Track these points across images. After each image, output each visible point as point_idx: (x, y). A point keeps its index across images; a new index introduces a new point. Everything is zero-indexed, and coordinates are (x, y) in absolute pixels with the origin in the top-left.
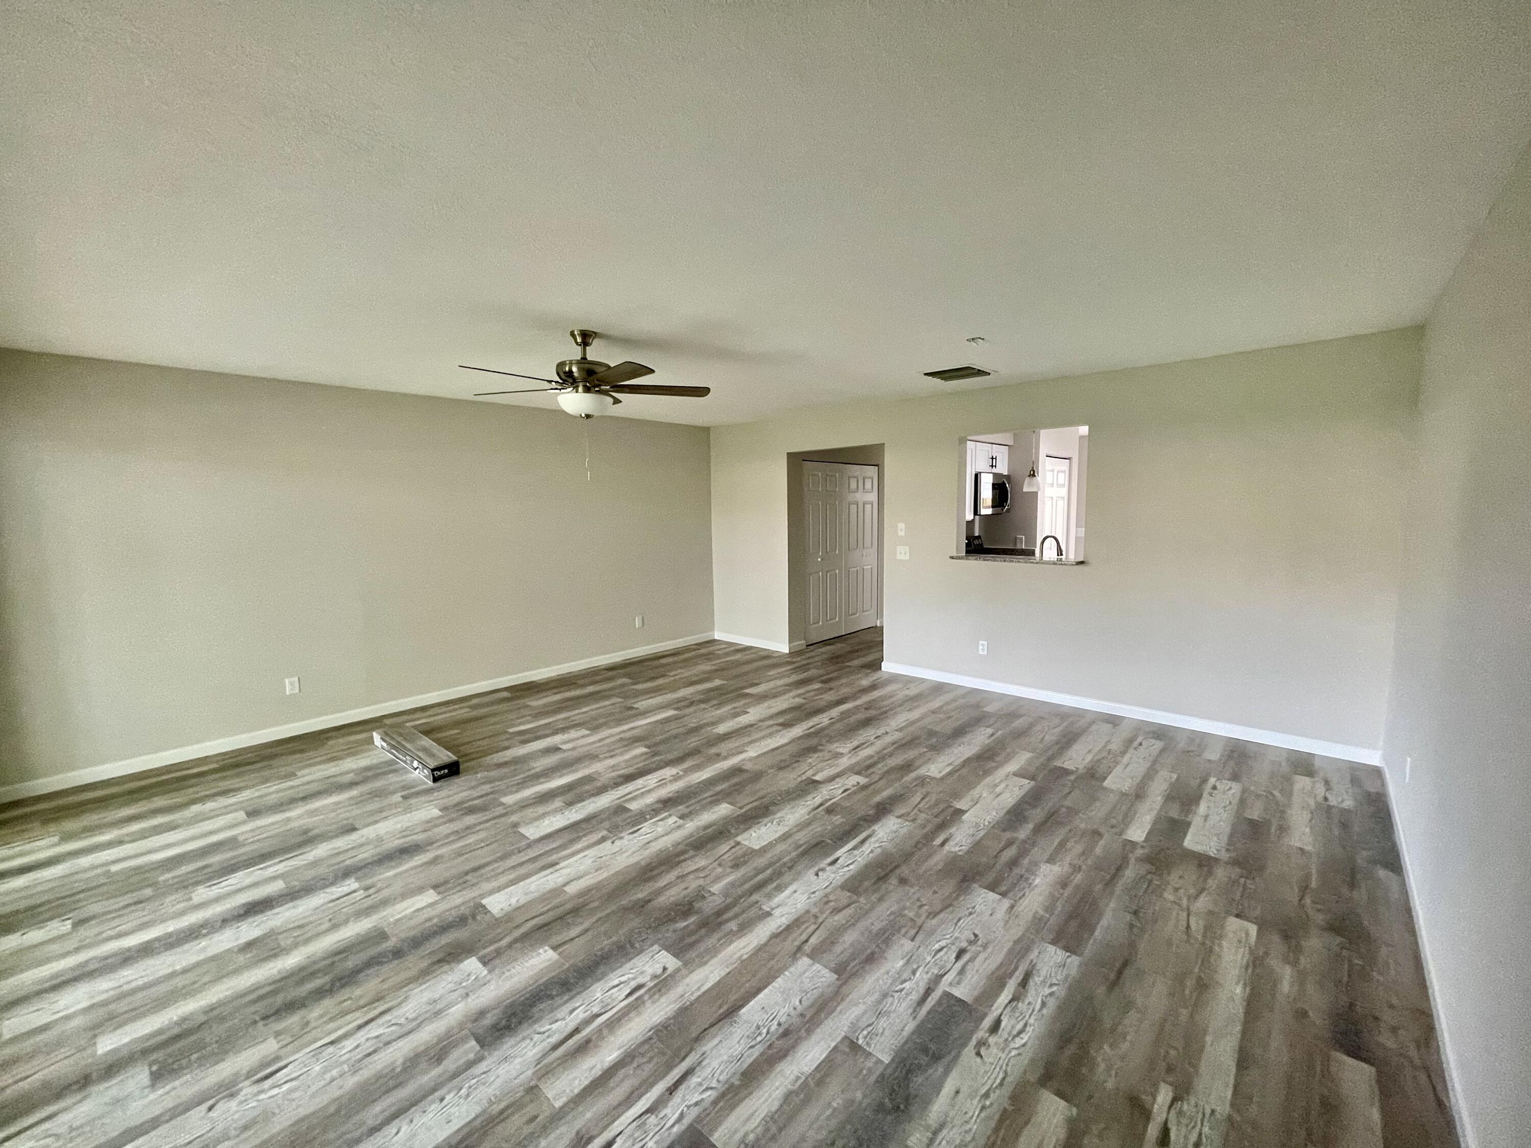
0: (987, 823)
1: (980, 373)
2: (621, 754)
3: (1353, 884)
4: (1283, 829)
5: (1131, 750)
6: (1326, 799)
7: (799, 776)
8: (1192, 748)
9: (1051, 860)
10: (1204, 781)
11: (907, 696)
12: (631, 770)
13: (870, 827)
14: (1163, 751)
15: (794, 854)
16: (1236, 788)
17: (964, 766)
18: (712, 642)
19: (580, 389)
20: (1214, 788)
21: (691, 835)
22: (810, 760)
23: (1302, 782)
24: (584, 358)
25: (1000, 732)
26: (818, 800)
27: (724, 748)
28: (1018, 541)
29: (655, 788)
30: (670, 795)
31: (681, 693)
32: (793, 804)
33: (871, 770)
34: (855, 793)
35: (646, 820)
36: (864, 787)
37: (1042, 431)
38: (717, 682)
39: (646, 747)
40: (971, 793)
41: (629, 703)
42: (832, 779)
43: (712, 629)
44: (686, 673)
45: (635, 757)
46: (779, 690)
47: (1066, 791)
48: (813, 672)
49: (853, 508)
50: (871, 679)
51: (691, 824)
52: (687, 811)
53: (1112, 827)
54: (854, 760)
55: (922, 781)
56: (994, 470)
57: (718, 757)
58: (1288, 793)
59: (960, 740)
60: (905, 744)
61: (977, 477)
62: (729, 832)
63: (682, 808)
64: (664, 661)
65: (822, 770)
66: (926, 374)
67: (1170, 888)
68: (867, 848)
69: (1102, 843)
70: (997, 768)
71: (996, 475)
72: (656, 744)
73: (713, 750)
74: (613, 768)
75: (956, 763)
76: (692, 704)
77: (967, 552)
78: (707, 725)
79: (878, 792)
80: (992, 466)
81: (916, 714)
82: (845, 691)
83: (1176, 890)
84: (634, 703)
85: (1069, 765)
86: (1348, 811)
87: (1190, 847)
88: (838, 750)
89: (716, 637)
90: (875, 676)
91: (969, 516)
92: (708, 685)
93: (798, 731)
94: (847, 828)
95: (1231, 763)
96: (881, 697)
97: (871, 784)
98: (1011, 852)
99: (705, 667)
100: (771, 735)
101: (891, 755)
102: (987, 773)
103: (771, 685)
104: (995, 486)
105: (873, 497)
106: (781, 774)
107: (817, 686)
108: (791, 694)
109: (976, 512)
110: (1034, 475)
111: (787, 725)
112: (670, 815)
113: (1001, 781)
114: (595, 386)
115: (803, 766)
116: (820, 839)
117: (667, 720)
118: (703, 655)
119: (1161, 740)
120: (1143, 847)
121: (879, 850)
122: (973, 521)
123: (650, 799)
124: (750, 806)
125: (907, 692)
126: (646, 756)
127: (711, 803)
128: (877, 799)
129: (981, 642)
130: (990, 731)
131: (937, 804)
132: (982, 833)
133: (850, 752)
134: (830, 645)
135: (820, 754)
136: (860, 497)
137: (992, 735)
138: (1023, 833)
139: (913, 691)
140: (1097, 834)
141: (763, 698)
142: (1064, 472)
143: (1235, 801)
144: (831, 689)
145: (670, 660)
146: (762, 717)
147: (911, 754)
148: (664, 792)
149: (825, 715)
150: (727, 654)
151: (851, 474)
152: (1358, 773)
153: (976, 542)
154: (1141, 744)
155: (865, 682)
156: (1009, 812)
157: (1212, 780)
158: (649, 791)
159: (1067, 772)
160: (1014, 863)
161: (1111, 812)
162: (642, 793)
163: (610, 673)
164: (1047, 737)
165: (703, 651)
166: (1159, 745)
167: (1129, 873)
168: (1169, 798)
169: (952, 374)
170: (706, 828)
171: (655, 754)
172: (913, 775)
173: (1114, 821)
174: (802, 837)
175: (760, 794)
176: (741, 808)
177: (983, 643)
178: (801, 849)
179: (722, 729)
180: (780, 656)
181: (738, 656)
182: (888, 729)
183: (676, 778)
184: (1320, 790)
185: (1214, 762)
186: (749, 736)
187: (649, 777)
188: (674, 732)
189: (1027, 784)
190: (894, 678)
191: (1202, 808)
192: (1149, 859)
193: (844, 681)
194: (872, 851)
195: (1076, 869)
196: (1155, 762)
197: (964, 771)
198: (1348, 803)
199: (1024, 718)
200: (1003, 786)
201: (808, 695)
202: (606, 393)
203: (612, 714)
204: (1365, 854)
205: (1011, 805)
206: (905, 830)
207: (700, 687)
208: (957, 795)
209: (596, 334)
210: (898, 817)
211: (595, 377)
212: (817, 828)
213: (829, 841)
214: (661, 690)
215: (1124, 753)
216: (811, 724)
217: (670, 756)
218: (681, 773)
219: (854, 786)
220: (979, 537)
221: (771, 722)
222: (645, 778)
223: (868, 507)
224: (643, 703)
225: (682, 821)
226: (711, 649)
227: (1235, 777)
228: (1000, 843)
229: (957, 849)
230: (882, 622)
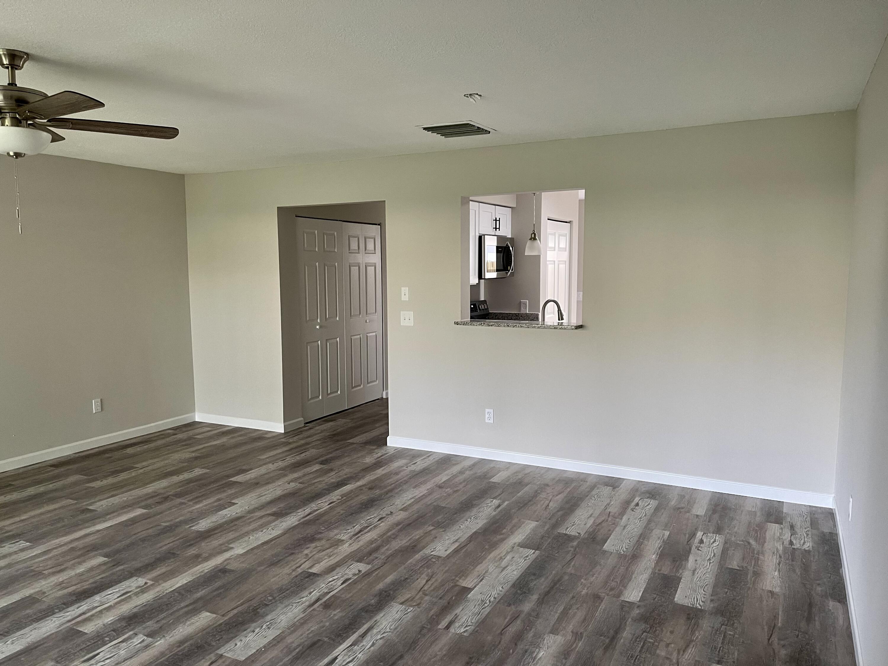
0: (492, 599)
1: (480, 131)
2: (73, 567)
3: (809, 619)
4: (757, 574)
5: (629, 510)
6: (791, 543)
7: (294, 570)
8: (683, 505)
9: (554, 631)
10: (693, 535)
11: (414, 471)
12: (86, 585)
13: (371, 618)
14: (657, 509)
15: (286, 659)
16: (719, 539)
17: (470, 541)
18: (194, 424)
19: (7, 122)
20: (701, 542)
21: (162, 654)
22: (306, 552)
23: (773, 528)
24: (12, 84)
25: (506, 503)
26: (315, 594)
27: (206, 546)
28: (522, 305)
29: (116, 603)
30: (135, 610)
31: (150, 489)
32: (286, 602)
33: (375, 555)
34: (355, 582)
35: (104, 644)
36: (368, 574)
37: (545, 195)
38: (198, 472)
39: (105, 556)
40: (476, 569)
41: (84, 504)
42: (331, 569)
43: (193, 411)
44: (158, 463)
45: (91, 569)
46: (272, 475)
47: (569, 557)
48: (312, 452)
49: (354, 270)
50: (376, 456)
51: (162, 641)
52: (156, 626)
53: (612, 589)
54: (355, 547)
55: (428, 562)
56: (498, 233)
57: (197, 559)
58: (761, 541)
59: (468, 514)
60: (409, 525)
61: (481, 239)
62: (209, 645)
63: (151, 625)
64: (130, 451)
65: (318, 561)
66: (425, 129)
67: (662, 644)
68: (367, 642)
69: (603, 606)
70: (503, 540)
71: (500, 238)
72: (118, 551)
73: (193, 551)
74: (61, 585)
75: (462, 540)
76: (166, 499)
77: (471, 318)
78: (186, 522)
79: (380, 579)
80: (496, 228)
81: (423, 490)
82: (347, 471)
83: (668, 645)
84: (91, 504)
85: (572, 531)
86: (808, 552)
87: (680, 602)
88: (338, 537)
89: (197, 419)
90: (380, 453)
91: (474, 280)
92: (186, 476)
93: (292, 520)
94: (347, 622)
95: (716, 516)
96: (385, 475)
97: (373, 572)
98: (517, 625)
99: (186, 454)
100: (261, 527)
101: (395, 537)
102: (494, 546)
103: (263, 470)
104: (499, 249)
105: (376, 259)
106: (276, 570)
107: (317, 467)
108: (287, 479)
109: (480, 276)
110: (535, 239)
111: (279, 515)
112: (136, 634)
113: (508, 553)
114: (27, 119)
115: (300, 558)
116: (316, 639)
117: (133, 521)
118: (180, 441)
119: (655, 499)
120: (638, 607)
121: (381, 642)
122: (478, 284)
123: (109, 618)
124: (235, 611)
125: (413, 468)
126: (104, 568)
127: (187, 613)
128: (381, 586)
129: (487, 410)
130: (496, 502)
131: (442, 584)
132: (488, 610)
133: (351, 538)
134: (332, 421)
135: (318, 544)
136: (362, 258)
137: (499, 506)
138: (527, 607)
139: (420, 464)
140: (597, 598)
141: (256, 484)
142: (566, 236)
143: (719, 552)
144: (332, 470)
145: (138, 449)
146: (252, 507)
147: (417, 534)
148: (126, 609)
149: (323, 499)
150: (211, 438)
151: (350, 234)
152: (816, 516)
153: (482, 307)
154: (637, 505)
155: (369, 460)
156: (513, 585)
157: (699, 534)
158: (109, 609)
159: (569, 538)
160: (518, 637)
161: (609, 576)
162: (101, 612)
163: (57, 471)
164: (551, 504)
165: (180, 436)
166: (653, 503)
167: (626, 634)
168: (662, 556)
169: (451, 131)
170: (181, 643)
171: (117, 564)
172: (418, 556)
173: (613, 584)
174: (294, 640)
175: (248, 595)
176: (223, 615)
177: (489, 411)
178: (294, 654)
179: (203, 525)
180: (274, 437)
181: (224, 439)
182: (392, 509)
183: (143, 590)
184: (787, 535)
185: (701, 516)
186: (235, 530)
187: (109, 591)
188: (144, 534)
189: (531, 554)
190: (401, 453)
191: (691, 562)
192: (644, 618)
193: (347, 460)
194: (373, 644)
195: (577, 635)
196: (649, 521)
197: (470, 547)
198: (808, 545)
199: (530, 485)
200: (509, 557)
201: (307, 478)
202: (42, 128)
203: (60, 519)
204: (819, 589)
205: (515, 578)
206: (410, 615)
207: (175, 479)
208: (463, 573)
209: (28, 56)
210: (402, 603)
211: (26, 107)
212: (313, 627)
213: (326, 639)
214: (125, 486)
215: (622, 514)
216: (308, 511)
217: (137, 564)
218: (150, 583)
219: (354, 575)
220: (484, 302)
221: (259, 514)
222: (103, 594)
223: (371, 270)
224: (102, 503)
225: (150, 639)
226: (191, 433)
227: (718, 530)
228: (506, 618)
229: (462, 630)
230: (387, 394)
